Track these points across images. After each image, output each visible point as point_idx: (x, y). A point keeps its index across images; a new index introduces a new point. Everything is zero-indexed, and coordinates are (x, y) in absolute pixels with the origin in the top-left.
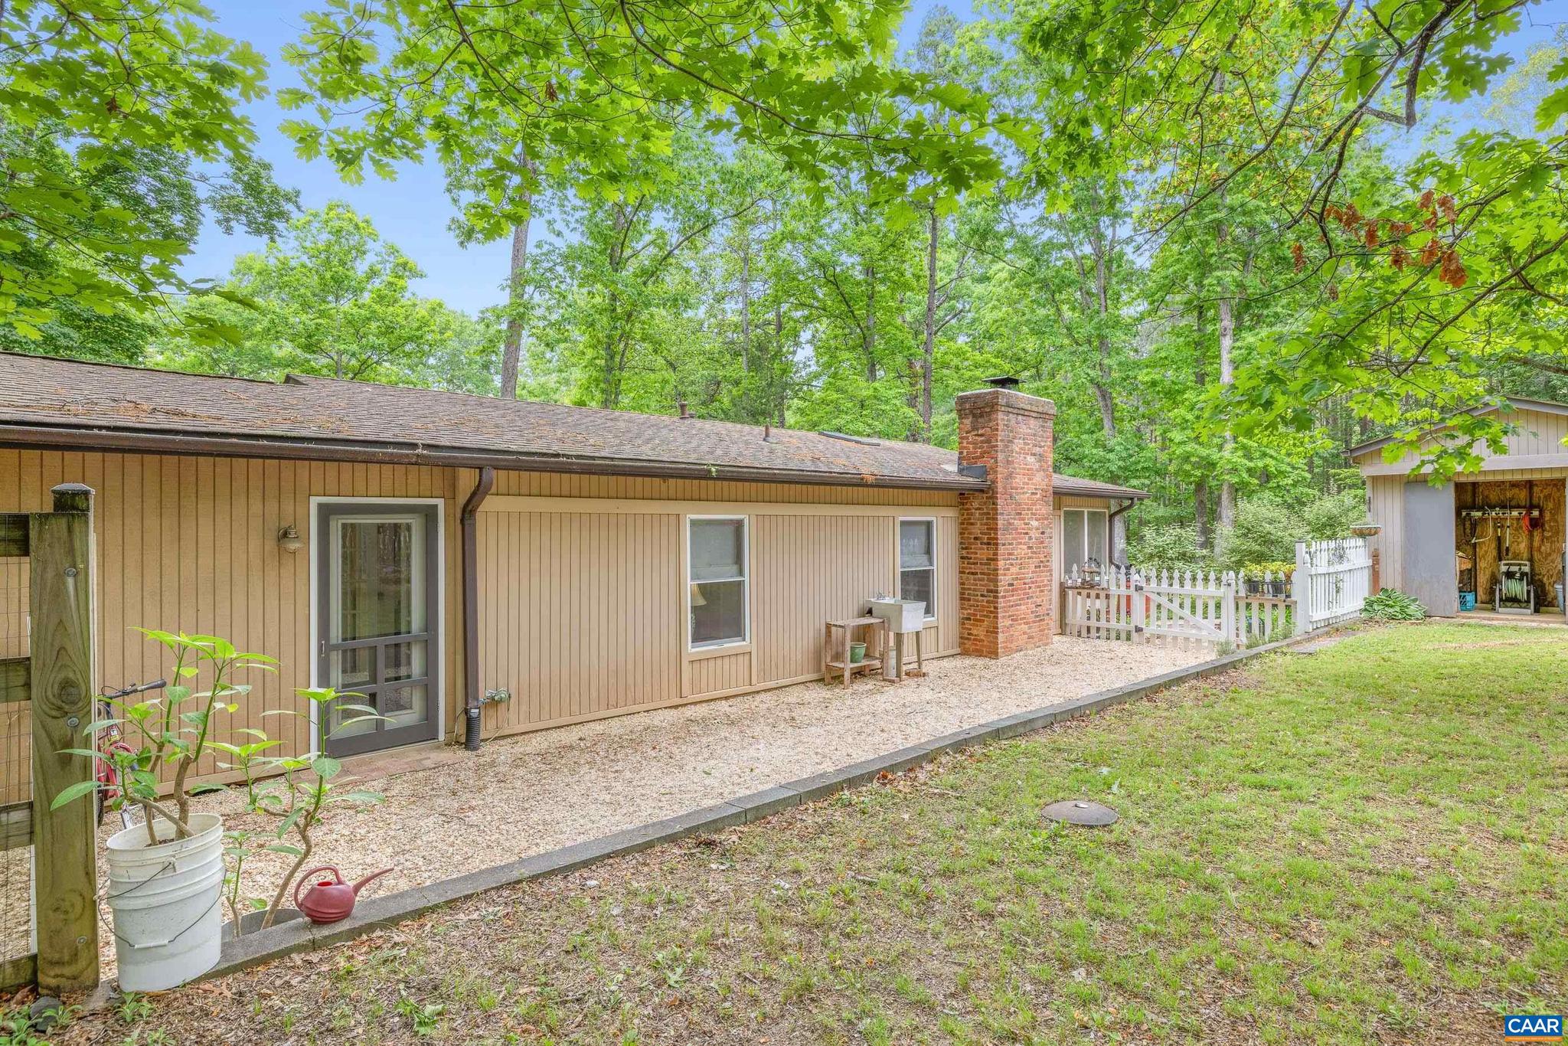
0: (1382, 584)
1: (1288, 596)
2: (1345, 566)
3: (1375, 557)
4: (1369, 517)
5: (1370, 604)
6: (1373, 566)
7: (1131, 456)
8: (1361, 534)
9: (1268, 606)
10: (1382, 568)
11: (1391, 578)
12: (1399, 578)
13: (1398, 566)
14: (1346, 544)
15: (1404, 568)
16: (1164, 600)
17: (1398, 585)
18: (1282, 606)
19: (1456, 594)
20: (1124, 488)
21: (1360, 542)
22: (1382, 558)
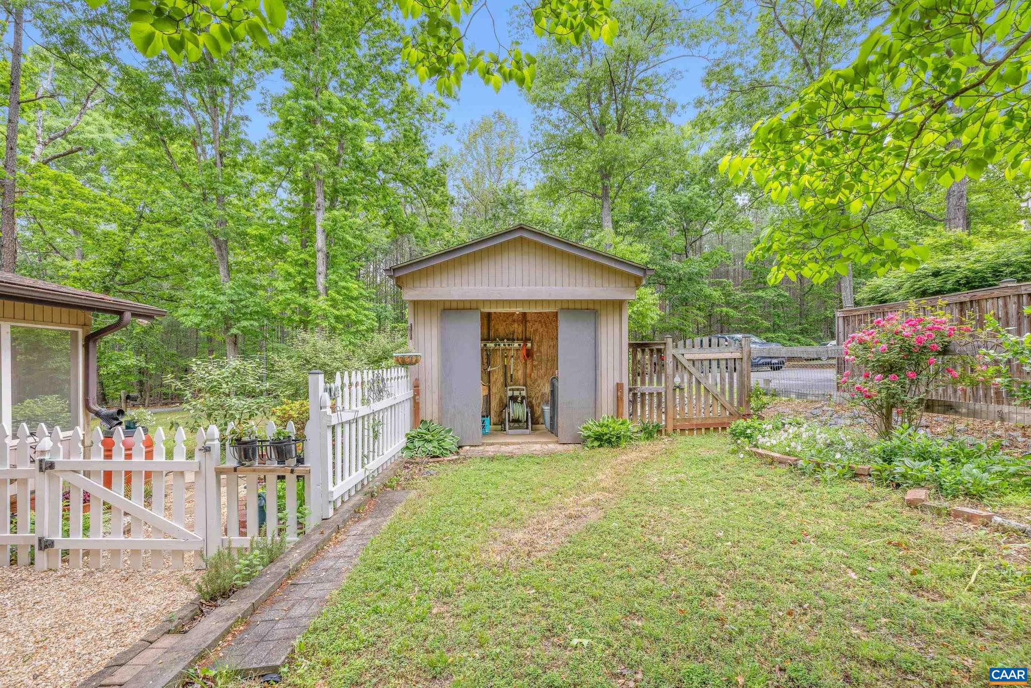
0: (422, 417)
1: (300, 461)
2: (385, 402)
3: (416, 387)
4: (411, 345)
5: (411, 439)
6: (414, 397)
7: (241, 300)
8: (403, 363)
9: (272, 478)
10: (421, 399)
11: (430, 410)
12: (436, 407)
13: (436, 397)
14: (386, 374)
15: (441, 398)
16: (96, 485)
17: (436, 415)
18: (291, 479)
19: (480, 419)
20: (154, 308)
21: (402, 372)
22: (421, 387)
